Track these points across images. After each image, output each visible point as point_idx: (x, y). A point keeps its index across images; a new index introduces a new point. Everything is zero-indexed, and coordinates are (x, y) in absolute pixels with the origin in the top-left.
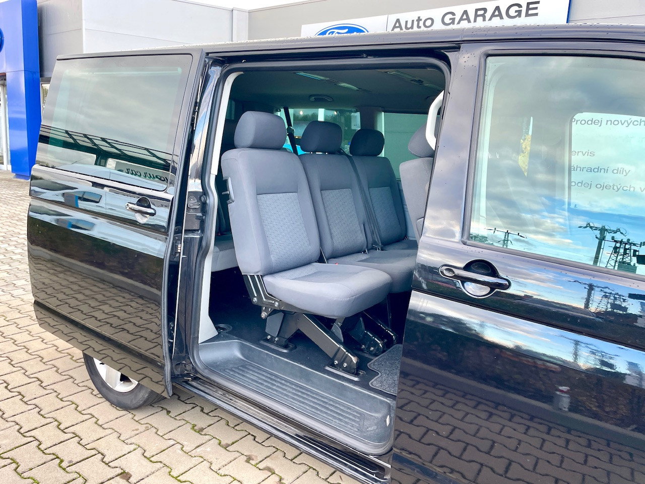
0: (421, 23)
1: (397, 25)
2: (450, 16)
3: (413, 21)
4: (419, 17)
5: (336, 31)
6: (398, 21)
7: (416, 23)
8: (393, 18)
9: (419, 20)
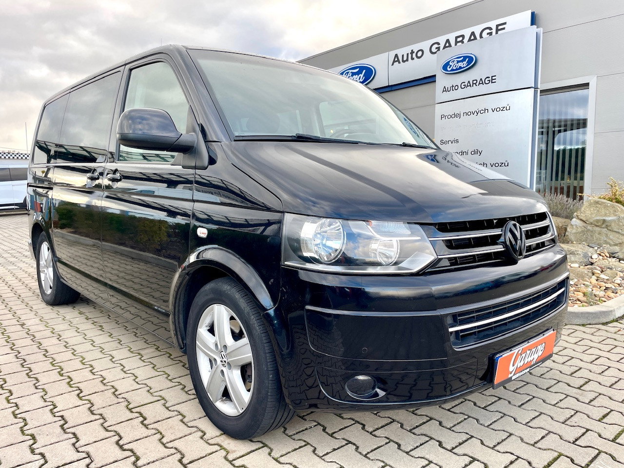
0: (414, 55)
1: (396, 59)
2: (436, 46)
3: (408, 54)
4: (412, 50)
5: (351, 71)
6: (396, 56)
7: (410, 55)
8: (392, 54)
9: (412, 52)
